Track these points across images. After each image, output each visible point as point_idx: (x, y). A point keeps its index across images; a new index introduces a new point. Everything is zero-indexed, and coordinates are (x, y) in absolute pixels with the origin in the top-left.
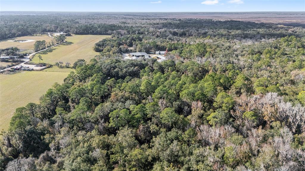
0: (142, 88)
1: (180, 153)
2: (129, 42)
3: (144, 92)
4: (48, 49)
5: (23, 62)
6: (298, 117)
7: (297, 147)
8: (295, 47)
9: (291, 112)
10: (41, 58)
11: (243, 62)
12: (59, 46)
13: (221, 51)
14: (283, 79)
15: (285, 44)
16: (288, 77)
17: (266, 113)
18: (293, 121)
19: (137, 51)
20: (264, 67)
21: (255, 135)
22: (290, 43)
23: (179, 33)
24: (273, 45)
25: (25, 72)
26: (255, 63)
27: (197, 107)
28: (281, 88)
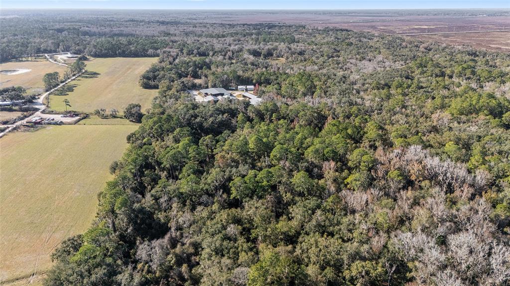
0: (251, 146)
1: (327, 223)
2: (193, 71)
3: (253, 152)
4: (64, 86)
5: (37, 110)
6: (449, 175)
7: (451, 207)
8: (432, 76)
9: (441, 168)
10: (68, 103)
11: (369, 102)
12: (79, 80)
13: (335, 84)
14: (424, 126)
15: (419, 71)
16: (430, 123)
17: (412, 171)
18: (443, 179)
19: (209, 87)
20: (398, 109)
21: (405, 198)
22: (425, 69)
23: (263, 53)
24: (403, 72)
25: (51, 127)
26: (385, 104)
27: (329, 168)
28: (424, 138)
